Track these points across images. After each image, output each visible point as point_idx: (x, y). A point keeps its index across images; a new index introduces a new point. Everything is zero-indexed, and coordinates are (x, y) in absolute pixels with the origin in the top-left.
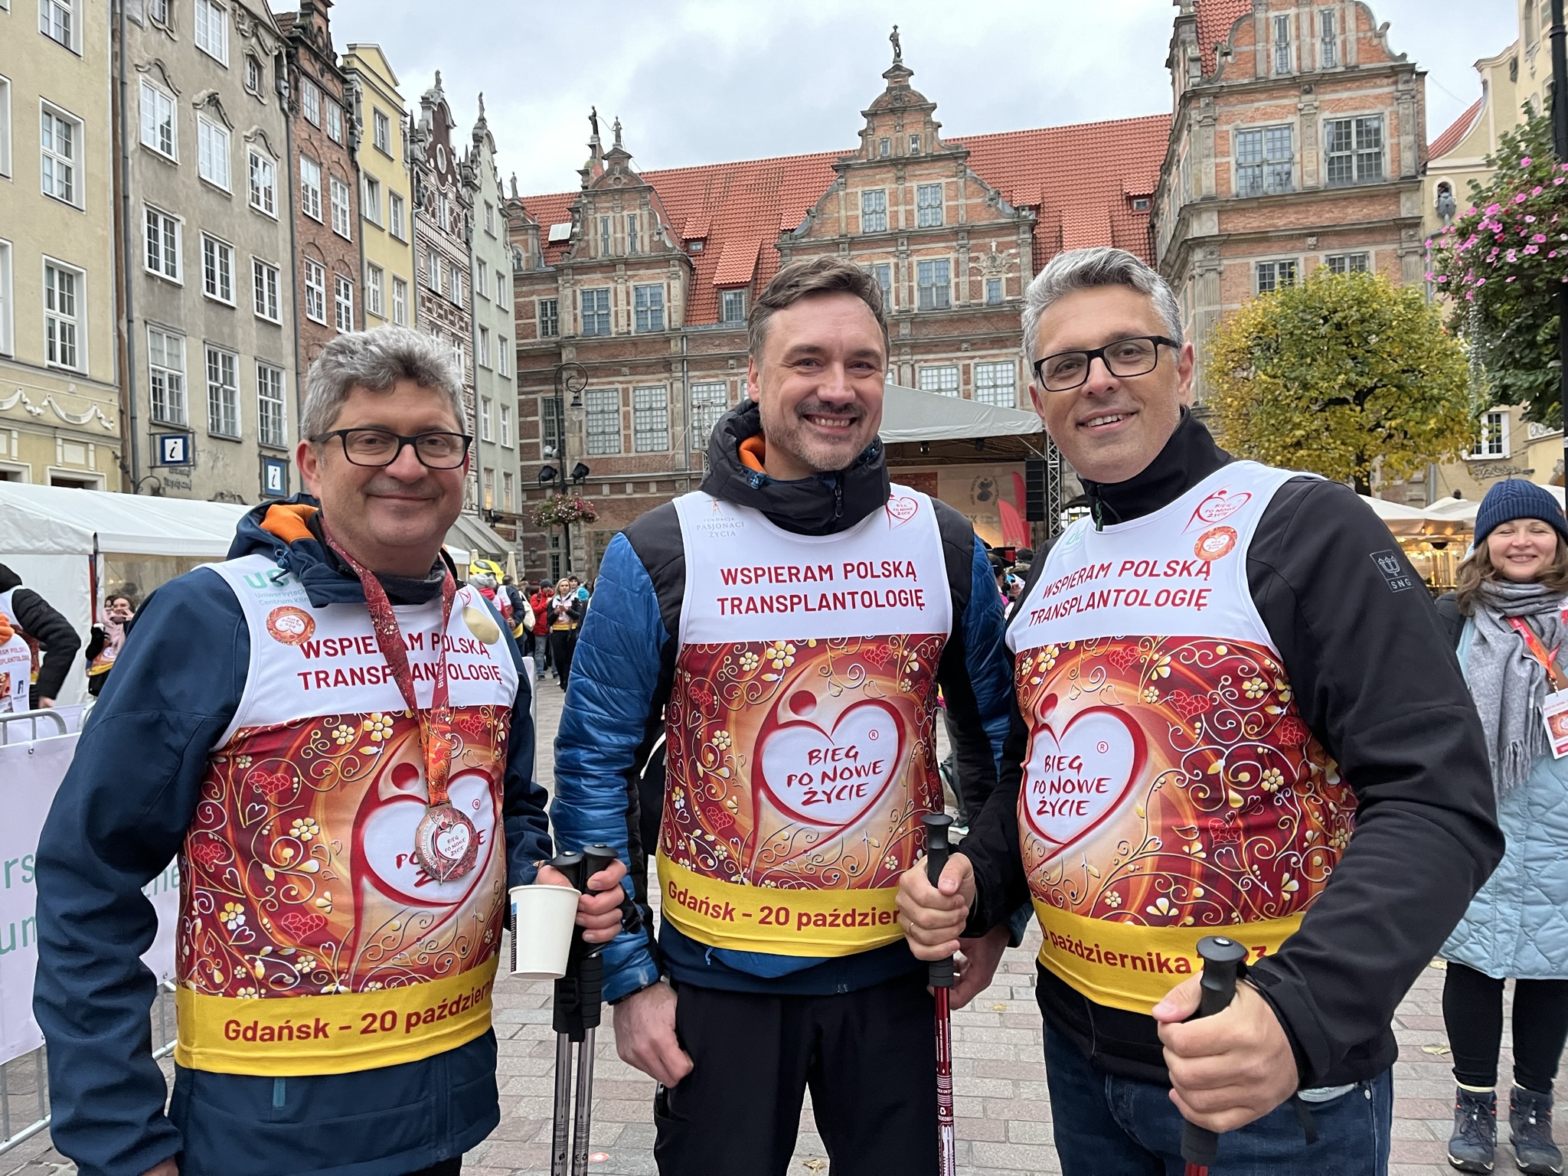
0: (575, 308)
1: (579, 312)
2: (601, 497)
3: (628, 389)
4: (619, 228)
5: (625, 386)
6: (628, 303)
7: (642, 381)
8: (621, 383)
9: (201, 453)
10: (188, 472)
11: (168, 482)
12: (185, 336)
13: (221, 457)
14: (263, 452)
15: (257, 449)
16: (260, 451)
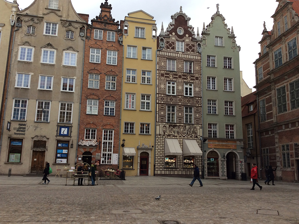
0: (273, 59)
1: (274, 60)
2: (282, 131)
3: (288, 84)
4: (282, 24)
5: (287, 83)
6: (286, 51)
7: (292, 80)
8: (286, 83)
9: (30, 126)
10: (24, 131)
11: (15, 134)
12: (29, 100)
13: (39, 127)
14: (59, 125)
15: (57, 124)
16: (58, 124)
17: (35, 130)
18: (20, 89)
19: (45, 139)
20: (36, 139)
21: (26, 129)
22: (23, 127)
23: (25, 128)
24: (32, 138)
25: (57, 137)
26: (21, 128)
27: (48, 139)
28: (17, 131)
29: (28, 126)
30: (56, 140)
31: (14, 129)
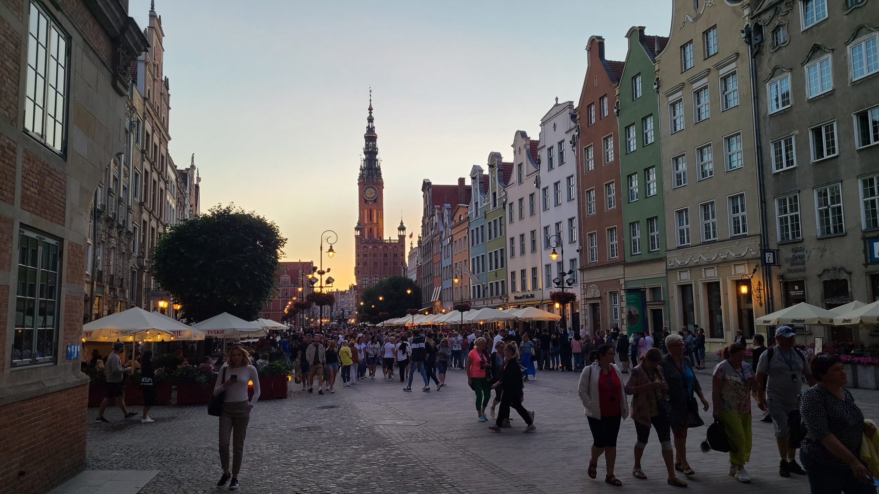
9: (812, 250)
10: (803, 263)
11: (790, 271)
12: (799, 192)
13: (828, 248)
14: (867, 235)
15: (860, 235)
16: (864, 236)
17: (821, 256)
18: (782, 173)
19: (844, 276)
20: (826, 278)
21: (806, 259)
22: (800, 253)
23: (803, 257)
24: (819, 276)
25: (866, 267)
26: (796, 258)
27: (850, 273)
28: (792, 265)
29: (808, 251)
30: (866, 275)
31: (787, 260)
